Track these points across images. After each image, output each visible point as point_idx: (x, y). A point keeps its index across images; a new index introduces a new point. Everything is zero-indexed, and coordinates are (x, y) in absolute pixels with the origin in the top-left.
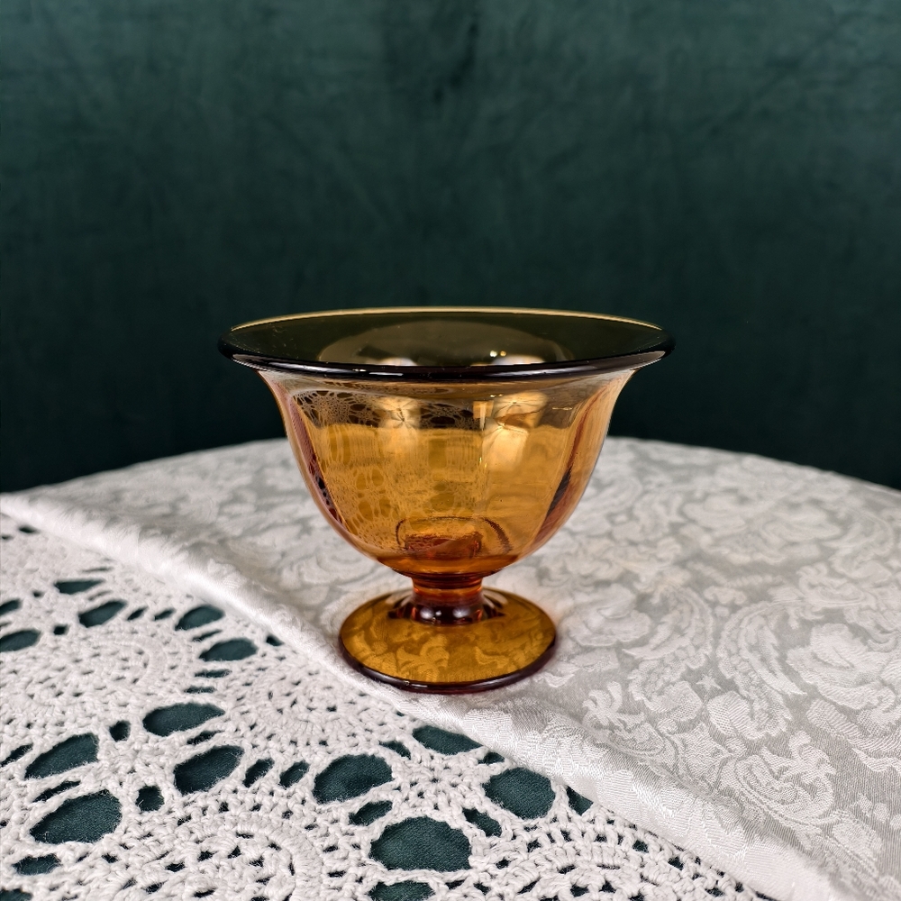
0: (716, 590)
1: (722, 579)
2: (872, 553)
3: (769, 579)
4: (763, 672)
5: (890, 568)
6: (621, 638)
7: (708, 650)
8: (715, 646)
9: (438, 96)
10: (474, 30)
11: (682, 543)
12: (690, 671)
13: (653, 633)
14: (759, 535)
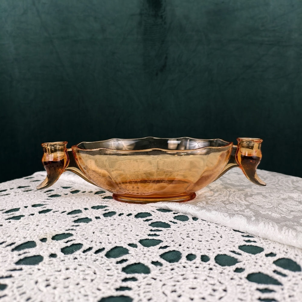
0: (231, 189)
1: (232, 187)
2: (271, 183)
3: (244, 187)
4: (240, 201)
5: (276, 186)
6: (206, 195)
7: (227, 197)
8: (229, 197)
9: (157, 74)
10: (166, 58)
11: (222, 181)
12: (222, 201)
13: (214, 194)
14: (242, 180)
